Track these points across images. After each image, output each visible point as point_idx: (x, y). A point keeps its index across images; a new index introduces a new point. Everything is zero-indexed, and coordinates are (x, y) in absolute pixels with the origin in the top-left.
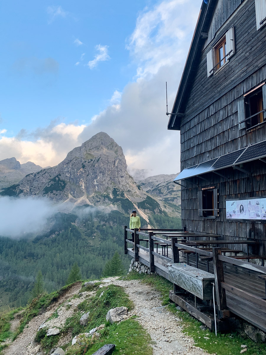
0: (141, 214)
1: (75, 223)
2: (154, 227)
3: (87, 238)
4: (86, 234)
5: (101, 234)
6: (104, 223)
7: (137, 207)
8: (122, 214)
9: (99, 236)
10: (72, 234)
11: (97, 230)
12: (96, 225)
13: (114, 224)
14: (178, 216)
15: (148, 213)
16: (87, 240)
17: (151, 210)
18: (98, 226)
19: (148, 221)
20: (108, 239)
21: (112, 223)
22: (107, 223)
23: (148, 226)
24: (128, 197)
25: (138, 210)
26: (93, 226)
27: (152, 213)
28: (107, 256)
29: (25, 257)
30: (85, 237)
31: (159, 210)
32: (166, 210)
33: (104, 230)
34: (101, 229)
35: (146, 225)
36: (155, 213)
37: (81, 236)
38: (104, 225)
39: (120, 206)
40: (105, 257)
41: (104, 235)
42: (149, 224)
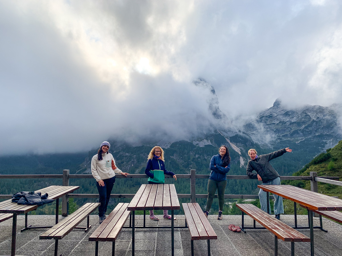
0: (233, 147)
1: (174, 157)
2: (246, 158)
3: (184, 169)
4: (183, 165)
5: (197, 166)
6: (199, 156)
7: (229, 141)
8: (215, 148)
9: (194, 167)
10: (171, 165)
11: (193, 162)
12: (191, 158)
13: (208, 157)
14: (271, 147)
15: (240, 146)
16: (184, 170)
17: (243, 143)
18: (194, 159)
19: (240, 153)
20: (203, 170)
21: (206, 156)
22: (202, 156)
23: (240, 158)
24: (220, 132)
25: (230, 143)
26: (189, 159)
27: (244, 146)
28: (202, 184)
29: (133, 186)
30: (182, 168)
31: (251, 143)
32: (258, 143)
33: (199, 162)
34: (196, 161)
35: (238, 157)
36: (247, 146)
37: (179, 167)
38: (199, 158)
39: (213, 141)
40: (200, 185)
41: (200, 167)
42: (241, 156)
